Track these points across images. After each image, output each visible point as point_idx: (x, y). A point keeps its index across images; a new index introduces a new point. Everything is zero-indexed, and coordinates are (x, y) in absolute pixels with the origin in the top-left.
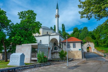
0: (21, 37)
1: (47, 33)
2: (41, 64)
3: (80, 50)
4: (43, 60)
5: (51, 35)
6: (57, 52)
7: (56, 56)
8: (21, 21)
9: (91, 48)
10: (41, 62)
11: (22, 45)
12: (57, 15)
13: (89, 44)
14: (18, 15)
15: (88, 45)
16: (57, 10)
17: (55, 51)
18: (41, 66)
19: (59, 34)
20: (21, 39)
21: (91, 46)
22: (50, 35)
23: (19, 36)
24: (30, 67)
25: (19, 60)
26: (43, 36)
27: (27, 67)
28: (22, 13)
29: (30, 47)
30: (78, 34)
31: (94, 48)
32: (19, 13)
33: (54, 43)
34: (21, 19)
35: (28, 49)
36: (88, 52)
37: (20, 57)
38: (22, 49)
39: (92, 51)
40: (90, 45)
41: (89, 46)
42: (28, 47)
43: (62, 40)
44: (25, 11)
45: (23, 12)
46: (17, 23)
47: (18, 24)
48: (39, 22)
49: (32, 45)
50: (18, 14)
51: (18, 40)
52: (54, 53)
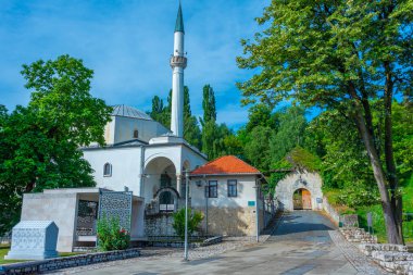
0: (35, 160)
1: (136, 133)
2: (109, 254)
3: (251, 203)
4: (115, 242)
5: (151, 142)
6: (168, 214)
7: (163, 225)
8: (33, 94)
9: (309, 194)
10: (108, 249)
11: (46, 192)
12: (178, 57)
13: (304, 177)
14: (22, 73)
15: (297, 182)
16: (177, 36)
17: (163, 207)
18: (108, 260)
19: (181, 141)
20: (35, 168)
21: (310, 187)
22: (145, 145)
23: (30, 156)
24: (78, 261)
25: (42, 244)
26: (117, 146)
27: (70, 262)
28: (38, 68)
29: (74, 200)
30: (268, 135)
31: (320, 194)
32: (25, 67)
33: (162, 176)
34: (33, 90)
35: (64, 206)
36: (298, 207)
37: (44, 234)
38: (46, 206)
39: (314, 205)
40: (305, 183)
41: (301, 186)
42: (67, 200)
43: (196, 162)
44: (50, 62)
45: (41, 62)
46: (19, 107)
47: (23, 110)
48: (102, 102)
49: (78, 194)
50: (23, 69)
51: (25, 170)
52: (160, 215)
